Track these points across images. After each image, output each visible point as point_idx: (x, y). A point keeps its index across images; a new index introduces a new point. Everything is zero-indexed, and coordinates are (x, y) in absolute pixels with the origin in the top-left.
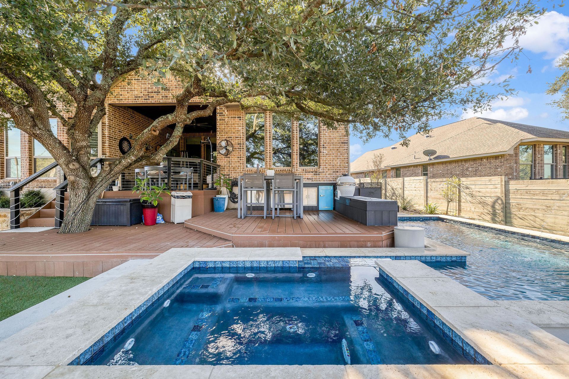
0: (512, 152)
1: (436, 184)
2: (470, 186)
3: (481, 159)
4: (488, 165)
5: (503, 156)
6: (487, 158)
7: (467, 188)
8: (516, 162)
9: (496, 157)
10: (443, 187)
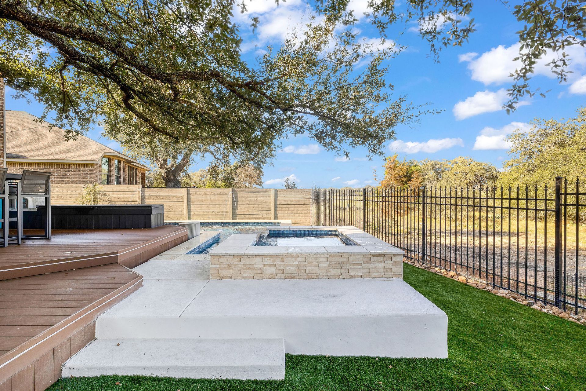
0: (99, 162)
1: (60, 190)
2: (107, 193)
3: (70, 165)
4: (77, 172)
5: (92, 165)
6: (76, 165)
7: (105, 195)
8: (100, 172)
9: (86, 165)
10: (72, 193)
